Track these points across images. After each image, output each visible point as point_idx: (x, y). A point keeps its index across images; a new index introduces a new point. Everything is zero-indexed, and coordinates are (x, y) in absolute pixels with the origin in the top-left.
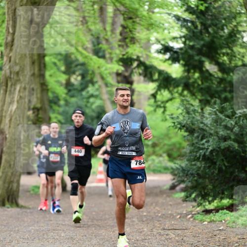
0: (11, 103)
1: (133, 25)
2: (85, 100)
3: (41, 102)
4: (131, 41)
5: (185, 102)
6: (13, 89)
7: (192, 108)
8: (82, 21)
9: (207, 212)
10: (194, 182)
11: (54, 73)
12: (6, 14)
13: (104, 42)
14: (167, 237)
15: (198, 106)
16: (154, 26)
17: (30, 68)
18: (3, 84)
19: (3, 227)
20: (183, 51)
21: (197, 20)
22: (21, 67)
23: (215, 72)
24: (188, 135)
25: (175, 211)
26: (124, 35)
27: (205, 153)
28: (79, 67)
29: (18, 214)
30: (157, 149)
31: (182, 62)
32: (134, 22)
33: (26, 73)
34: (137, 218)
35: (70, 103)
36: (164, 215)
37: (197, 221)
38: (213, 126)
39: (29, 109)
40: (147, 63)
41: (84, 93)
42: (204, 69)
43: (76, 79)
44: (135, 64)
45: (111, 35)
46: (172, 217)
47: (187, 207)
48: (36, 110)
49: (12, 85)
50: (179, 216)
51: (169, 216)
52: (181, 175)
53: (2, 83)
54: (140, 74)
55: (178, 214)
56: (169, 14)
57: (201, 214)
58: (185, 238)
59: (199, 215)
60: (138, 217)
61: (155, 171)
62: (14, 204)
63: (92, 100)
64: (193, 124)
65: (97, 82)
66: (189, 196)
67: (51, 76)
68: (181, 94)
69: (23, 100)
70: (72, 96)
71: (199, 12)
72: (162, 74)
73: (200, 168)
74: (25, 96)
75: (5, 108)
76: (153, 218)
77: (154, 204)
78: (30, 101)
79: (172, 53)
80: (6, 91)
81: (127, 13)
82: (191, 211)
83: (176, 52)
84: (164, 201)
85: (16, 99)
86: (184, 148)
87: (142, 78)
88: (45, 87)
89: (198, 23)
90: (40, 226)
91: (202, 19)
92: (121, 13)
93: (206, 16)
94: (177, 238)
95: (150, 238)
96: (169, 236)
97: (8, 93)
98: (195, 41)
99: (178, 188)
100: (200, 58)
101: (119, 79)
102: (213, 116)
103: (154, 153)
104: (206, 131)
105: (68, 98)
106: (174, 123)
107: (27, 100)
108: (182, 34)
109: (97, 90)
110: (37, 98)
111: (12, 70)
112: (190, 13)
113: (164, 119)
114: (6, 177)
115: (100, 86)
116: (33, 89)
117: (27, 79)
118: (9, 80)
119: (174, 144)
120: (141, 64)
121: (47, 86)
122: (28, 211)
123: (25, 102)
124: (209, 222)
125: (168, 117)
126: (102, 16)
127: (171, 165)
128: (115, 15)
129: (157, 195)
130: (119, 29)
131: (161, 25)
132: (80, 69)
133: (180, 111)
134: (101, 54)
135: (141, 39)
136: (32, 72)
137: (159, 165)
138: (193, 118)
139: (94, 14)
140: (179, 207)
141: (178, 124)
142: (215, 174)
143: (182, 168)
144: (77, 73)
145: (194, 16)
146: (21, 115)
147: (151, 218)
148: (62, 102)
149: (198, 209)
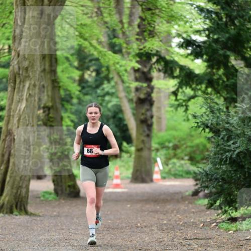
0: (20, 101)
1: (152, 17)
2: (100, 98)
3: (52, 101)
4: (149, 34)
5: (209, 101)
6: (21, 86)
7: (216, 107)
8: (96, 12)
9: (233, 220)
10: (219, 188)
11: (66, 68)
12: (14, 4)
13: (121, 35)
14: (190, 247)
15: (223, 105)
16: (174, 18)
17: (41, 63)
18: (11, 81)
19: (11, 236)
20: (206, 45)
21: (222, 11)
22: (30, 62)
23: (242, 68)
24: (212, 137)
25: (198, 219)
26: (142, 27)
27: (231, 156)
28: (93, 62)
29: (27, 222)
30: (179, 151)
31: (205, 57)
32: (153, 14)
33: (35, 69)
34: (157, 227)
35: (83, 101)
36: (186, 223)
37: (222, 230)
38: (239, 127)
39: (39, 108)
40: (168, 58)
41: (99, 91)
42: (229, 64)
43: (90, 76)
44: (154, 59)
45: (128, 28)
46: (194, 225)
47: (211, 214)
48: (46, 109)
49: (20, 82)
50: (202, 225)
51: (191, 224)
52: (204, 180)
53: (10, 79)
54: (159, 70)
55: (202, 222)
56: (192, 5)
57: (226, 223)
58: (209, 248)
59: (224, 224)
60: (158, 225)
61: (176, 176)
62: (23, 212)
63: (107, 98)
64: (217, 125)
65: (112, 78)
66: (213, 202)
67: (63, 71)
68: (204, 92)
69: (33, 99)
70: (86, 94)
71: (224, 3)
72: (184, 69)
73: (225, 172)
74: (35, 94)
75: (13, 107)
76: (173, 227)
77: (175, 212)
78: (40, 99)
79: (194, 46)
80: (14, 89)
81: (145, 4)
82: (216, 219)
83: (199, 46)
84: (186, 208)
85: (25, 97)
86: (208, 150)
87: (162, 74)
88: (56, 84)
89: (223, 14)
90: (51, 235)
91: (227, 10)
92: (139, 4)
93: (232, 7)
94: (200, 249)
95: (171, 248)
96: (192, 246)
97: (16, 90)
98: (219, 35)
99: (201, 194)
100: (226, 52)
101: (137, 75)
102: (240, 115)
103: (175, 156)
104: (232, 132)
105: (81, 96)
106: (198, 123)
107: (36, 98)
108: (206, 27)
109: (113, 87)
110: (48, 96)
111: (20, 66)
112: (214, 3)
113: (186, 119)
114: (14, 182)
115: (116, 83)
116: (43, 86)
117: (37, 75)
118: (17, 76)
119: (197, 146)
120: (161, 59)
121: (58, 83)
122: (38, 219)
123: (35, 101)
124: (234, 231)
125: (190, 117)
126: (119, 7)
127: (193, 168)
128: (133, 6)
129: (178, 201)
130: (137, 21)
131: (183, 17)
132: (94, 64)
133: (204, 110)
134: (117, 48)
135: (160, 32)
136: (43, 67)
137: (180, 169)
138: (218, 117)
139: (109, 5)
140: (203, 214)
141: (201, 125)
142: (242, 179)
143: (206, 171)
144: (92, 69)
145: (219, 7)
146: (31, 115)
147: (171, 226)
148: (75, 101)
149: (223, 217)
